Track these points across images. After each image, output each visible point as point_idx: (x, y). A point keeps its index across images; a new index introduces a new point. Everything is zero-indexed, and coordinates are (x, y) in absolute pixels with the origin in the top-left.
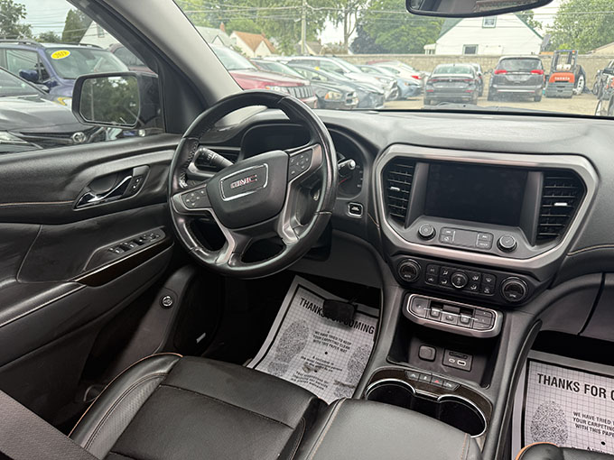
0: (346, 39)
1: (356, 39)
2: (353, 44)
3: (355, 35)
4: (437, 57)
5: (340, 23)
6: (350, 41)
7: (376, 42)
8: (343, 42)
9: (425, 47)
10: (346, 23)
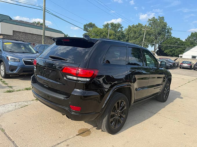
0: (155, 50)
1: (158, 50)
2: (157, 52)
3: (158, 49)
4: (183, 58)
5: (153, 46)
6: (156, 51)
7: (164, 52)
8: (154, 51)
9: (179, 55)
10: (155, 46)
